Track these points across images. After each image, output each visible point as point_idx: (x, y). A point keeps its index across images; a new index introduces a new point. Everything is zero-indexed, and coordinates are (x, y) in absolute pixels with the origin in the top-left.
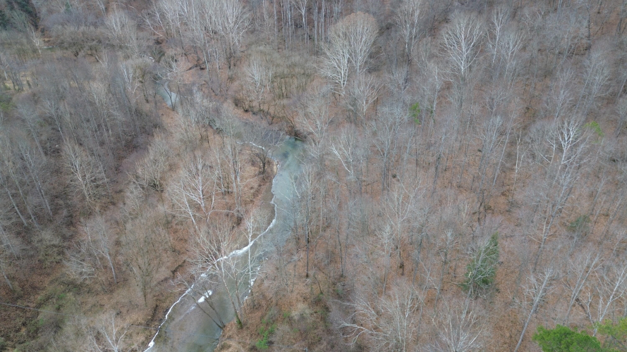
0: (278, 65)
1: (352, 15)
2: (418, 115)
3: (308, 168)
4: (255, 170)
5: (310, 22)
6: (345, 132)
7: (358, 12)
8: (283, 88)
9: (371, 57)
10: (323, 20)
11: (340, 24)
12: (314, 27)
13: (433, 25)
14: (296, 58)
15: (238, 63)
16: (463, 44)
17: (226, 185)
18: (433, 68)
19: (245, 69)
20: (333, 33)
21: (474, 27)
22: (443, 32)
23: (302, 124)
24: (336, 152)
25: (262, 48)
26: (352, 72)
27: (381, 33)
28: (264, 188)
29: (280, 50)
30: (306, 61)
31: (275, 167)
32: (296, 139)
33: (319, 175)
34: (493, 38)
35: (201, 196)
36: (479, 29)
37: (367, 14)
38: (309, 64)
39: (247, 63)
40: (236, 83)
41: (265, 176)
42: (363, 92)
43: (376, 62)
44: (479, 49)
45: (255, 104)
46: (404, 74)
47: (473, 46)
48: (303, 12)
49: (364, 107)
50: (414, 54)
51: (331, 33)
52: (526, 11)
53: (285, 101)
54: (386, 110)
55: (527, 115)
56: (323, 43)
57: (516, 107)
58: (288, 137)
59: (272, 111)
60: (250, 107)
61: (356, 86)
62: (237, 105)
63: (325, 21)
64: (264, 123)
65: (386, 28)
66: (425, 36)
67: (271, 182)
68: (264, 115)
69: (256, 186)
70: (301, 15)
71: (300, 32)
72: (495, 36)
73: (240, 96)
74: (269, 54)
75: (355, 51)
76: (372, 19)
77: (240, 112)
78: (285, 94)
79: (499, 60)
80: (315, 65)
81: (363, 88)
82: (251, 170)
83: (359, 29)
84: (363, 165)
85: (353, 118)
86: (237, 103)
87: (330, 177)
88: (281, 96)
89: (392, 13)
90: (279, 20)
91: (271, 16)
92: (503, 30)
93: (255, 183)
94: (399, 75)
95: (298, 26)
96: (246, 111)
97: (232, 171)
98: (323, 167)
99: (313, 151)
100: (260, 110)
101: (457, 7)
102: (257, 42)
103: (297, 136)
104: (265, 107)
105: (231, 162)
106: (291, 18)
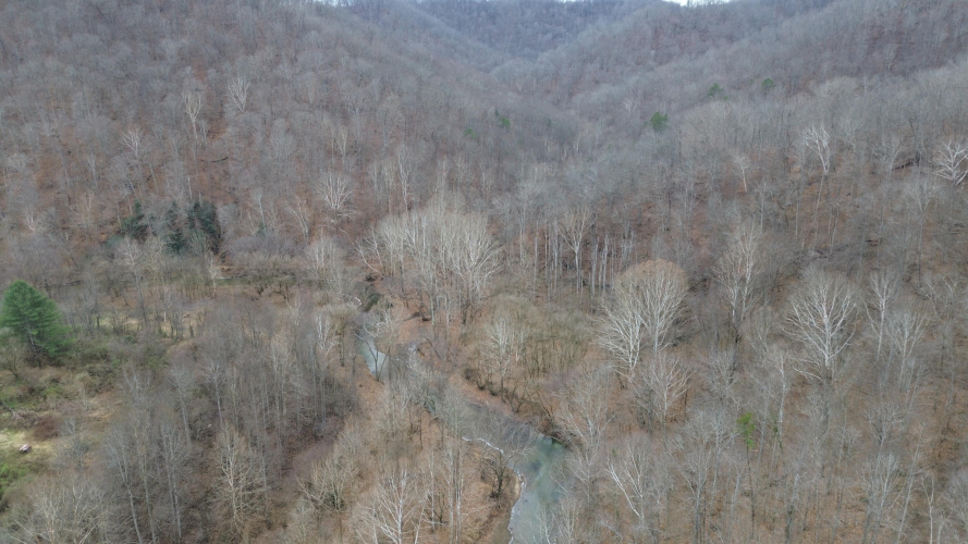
0: (533, 325)
1: (649, 264)
2: (750, 431)
3: (570, 504)
4: (486, 489)
5: (586, 264)
6: (633, 445)
7: (659, 260)
8: (540, 360)
9: (677, 322)
10: (604, 262)
11: (629, 273)
12: (591, 269)
13: (775, 286)
14: (563, 317)
15: (478, 314)
16: (826, 319)
17: (438, 511)
18: (777, 357)
19: (486, 326)
20: (619, 286)
21: (842, 295)
22: (792, 298)
23: (565, 419)
24: (617, 480)
25: (512, 297)
26: (645, 346)
27: (692, 289)
28: (497, 522)
29: (540, 299)
30: (577, 320)
31: (517, 486)
32: (554, 441)
33: (588, 517)
34: (874, 310)
35: (400, 532)
36: (850, 298)
37: (671, 263)
38: (581, 327)
39: (489, 317)
40: (472, 347)
41: (500, 497)
42: (664, 380)
43: (682, 334)
44: (851, 330)
45: (496, 379)
46: (729, 362)
47: (844, 322)
48: (577, 249)
49: (666, 402)
50: (744, 329)
51: (616, 283)
52: (927, 278)
53: (541, 380)
54: (700, 415)
55: (944, 445)
56: (603, 300)
57: (923, 432)
58: (541, 435)
59: (519, 392)
60: (487, 381)
61: (652, 367)
62: (468, 378)
63: (608, 262)
64: (507, 412)
65: (701, 283)
66: (762, 303)
67: (509, 511)
68: (507, 397)
69: (485, 518)
70: (574, 252)
71: (570, 275)
72: (879, 312)
73: (474, 365)
74: (522, 307)
75: (652, 315)
76: (679, 270)
77: (473, 389)
78: (541, 367)
79: (888, 353)
80: (590, 330)
81: (663, 377)
82: (478, 489)
83: (659, 284)
84: (660, 507)
85: (647, 422)
86: (469, 375)
87: (604, 522)
88: (534, 372)
89: (711, 261)
90: (541, 256)
91: (529, 251)
92: (891, 306)
93: (483, 510)
94: (722, 359)
95: (567, 264)
96: (482, 388)
97: (450, 494)
98: (595, 503)
99: (579, 465)
100: (503, 390)
101: (815, 258)
102: (507, 290)
103: (557, 439)
104: (510, 386)
105: (451, 477)
106: (559, 258)
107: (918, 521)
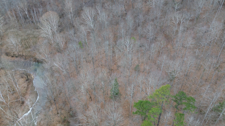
0: (22, 36)
1: (47, 13)
2: (82, 45)
3: (47, 74)
4: (24, 80)
5: (31, 16)
6: (58, 56)
7: (50, 11)
8: (27, 44)
9: (59, 26)
10: (36, 15)
11: (43, 16)
12: (33, 18)
13: (78, 13)
14: (29, 32)
15: (3, 37)
16: (90, 18)
17: (13, 90)
18: (82, 28)
19: (7, 40)
20: (42, 20)
21: (92, 12)
22: (82, 14)
23: (39, 57)
24: (56, 65)
25: (12, 30)
26: (53, 34)
27: (60, 18)
28: (30, 86)
29: (21, 29)
30: (34, 32)
31: (32, 76)
32: (38, 63)
33: (52, 75)
34: (98, 14)
35: (3, 98)
36: (93, 13)
37: (53, 12)
38: (35, 33)
39: (7, 37)
40: (5, 47)
41: (29, 80)
42: (60, 40)
43: (61, 29)
44: (95, 19)
45: (16, 53)
46: (73, 32)
47: (93, 18)
48: (27, 13)
49: (62, 45)
50: (74, 24)
51: (41, 19)
52: (106, 5)
53: (29, 49)
54: (70, 45)
55: (115, 37)
56: (39, 25)
57: (111, 36)
58: (34, 63)
59: (24, 54)
60: (14, 54)
61: (57, 38)
62: (7, 55)
63: (37, 15)
64: (23, 60)
65: (62, 15)
66: (76, 17)
67: (32, 82)
68: (21, 56)
69: (26, 86)
70: (26, 14)
71: (27, 21)
72: (99, 14)
73: (8, 51)
74: (16, 32)
75: (53, 26)
76: (56, 13)
77: (10, 58)
78: (28, 46)
79: (102, 22)
80: (38, 33)
81: (60, 39)
82: (22, 80)
83: (52, 17)
84: (68, 67)
85: (59, 51)
86: (7, 54)
87: (56, 75)
88: (27, 48)
89: (62, 10)
90: (17, 17)
91: (12, 16)
92: (101, 12)
93: (25, 85)
94: (72, 32)
95: (25, 18)
96: (13, 57)
97: (14, 83)
98: (53, 72)
99: (46, 66)
100: (19, 55)
101: (84, 5)
102: (10, 28)
103: (38, 62)
104: (21, 53)
105: (12, 80)
106: (22, 16)
107: (114, 52)
